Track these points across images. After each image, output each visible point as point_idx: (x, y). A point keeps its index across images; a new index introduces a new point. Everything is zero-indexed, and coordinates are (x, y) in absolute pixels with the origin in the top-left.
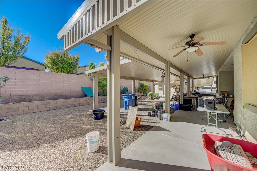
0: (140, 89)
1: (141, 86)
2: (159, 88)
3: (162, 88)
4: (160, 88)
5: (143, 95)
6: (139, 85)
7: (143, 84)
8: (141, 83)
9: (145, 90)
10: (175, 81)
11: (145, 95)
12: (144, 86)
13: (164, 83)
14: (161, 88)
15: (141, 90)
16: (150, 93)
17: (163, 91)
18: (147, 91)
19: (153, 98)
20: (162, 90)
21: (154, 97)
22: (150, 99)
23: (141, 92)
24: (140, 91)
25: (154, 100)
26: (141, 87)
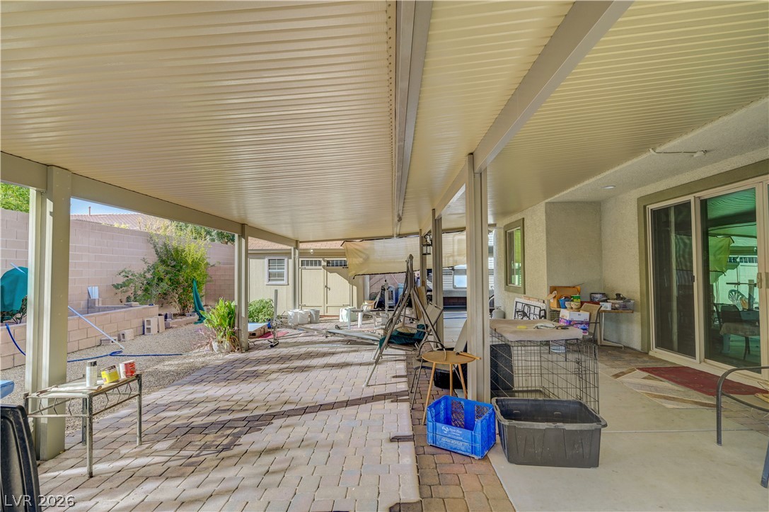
0: (161, 280)
1: (163, 262)
2: (270, 275)
3: (285, 271)
4: (275, 275)
5: (176, 309)
6: (153, 259)
7: (177, 250)
8: (165, 245)
9: (191, 285)
10: (346, 240)
11: (192, 310)
12: (186, 263)
13: (296, 247)
14: (281, 275)
15: (165, 285)
16: (221, 307)
17: (291, 287)
18: (203, 287)
19: (244, 338)
20: (285, 282)
21: (252, 327)
22: (227, 344)
23: (163, 299)
24: (155, 292)
25: (248, 349)
26: (162, 268)
